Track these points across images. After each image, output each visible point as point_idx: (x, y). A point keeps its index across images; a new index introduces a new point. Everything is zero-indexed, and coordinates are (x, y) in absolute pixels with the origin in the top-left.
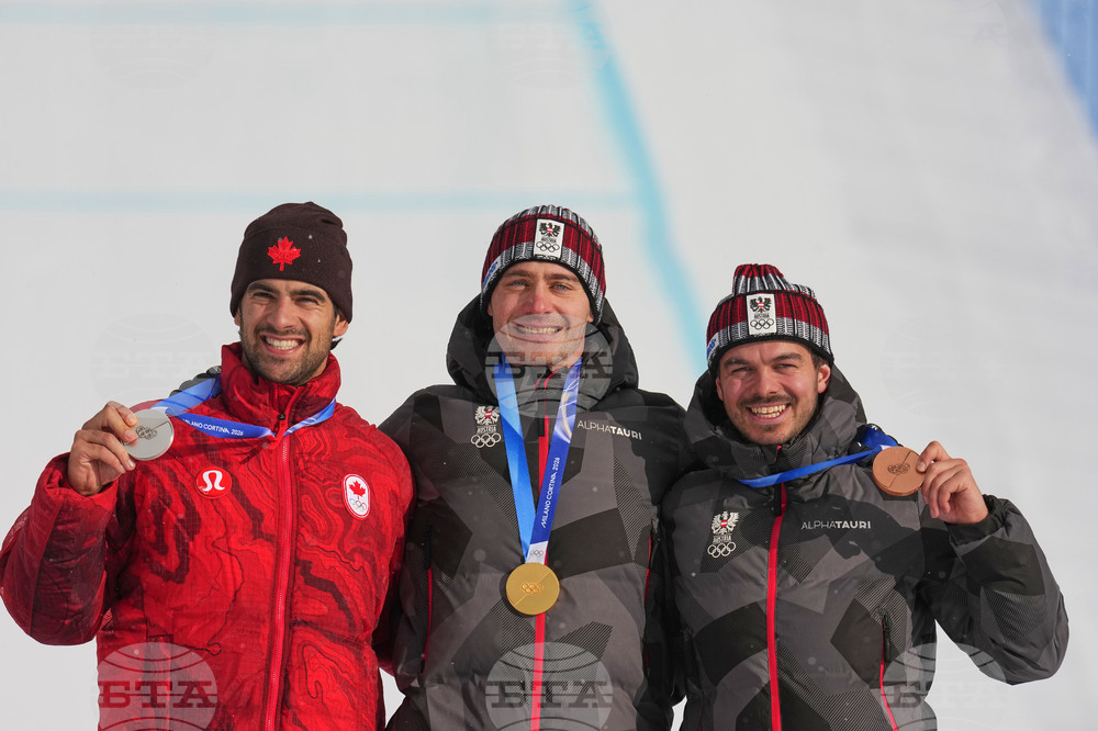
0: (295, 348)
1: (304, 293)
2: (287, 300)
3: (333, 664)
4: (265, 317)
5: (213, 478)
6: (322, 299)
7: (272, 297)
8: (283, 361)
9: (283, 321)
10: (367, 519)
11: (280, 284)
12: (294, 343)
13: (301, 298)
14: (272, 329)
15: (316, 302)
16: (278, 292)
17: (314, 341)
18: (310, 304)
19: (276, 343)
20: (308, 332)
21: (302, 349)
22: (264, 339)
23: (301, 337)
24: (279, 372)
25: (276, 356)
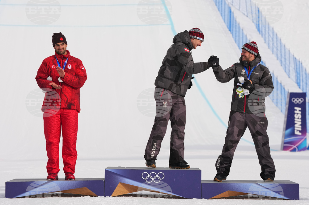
2: (60, 45)
5: (53, 66)
6: (64, 44)
9: (61, 48)
10: (71, 69)
14: (60, 49)
17: (65, 49)
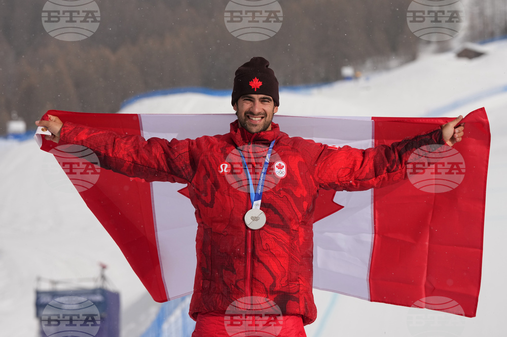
0: (260, 120)
1: (264, 98)
2: (258, 101)
3: (273, 236)
4: (250, 109)
6: (271, 100)
7: (252, 100)
8: (256, 125)
9: (257, 110)
10: (285, 178)
11: (255, 96)
12: (260, 119)
13: (262, 101)
14: (252, 113)
15: (269, 102)
16: (254, 99)
17: (268, 117)
18: (266, 103)
19: (254, 119)
20: (266, 114)
21: (263, 120)
22: (248, 117)
23: (263, 116)
24: (254, 130)
25: (254, 124)
